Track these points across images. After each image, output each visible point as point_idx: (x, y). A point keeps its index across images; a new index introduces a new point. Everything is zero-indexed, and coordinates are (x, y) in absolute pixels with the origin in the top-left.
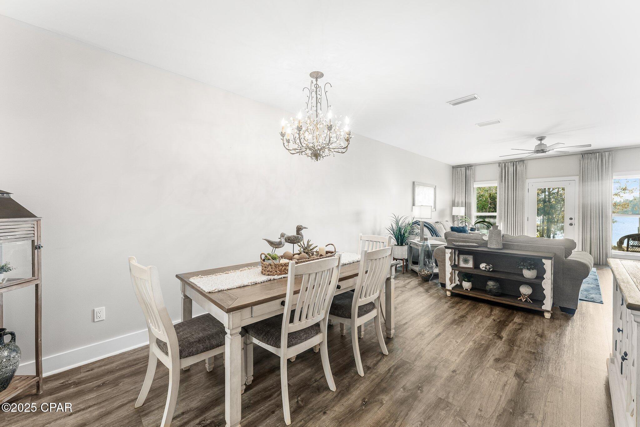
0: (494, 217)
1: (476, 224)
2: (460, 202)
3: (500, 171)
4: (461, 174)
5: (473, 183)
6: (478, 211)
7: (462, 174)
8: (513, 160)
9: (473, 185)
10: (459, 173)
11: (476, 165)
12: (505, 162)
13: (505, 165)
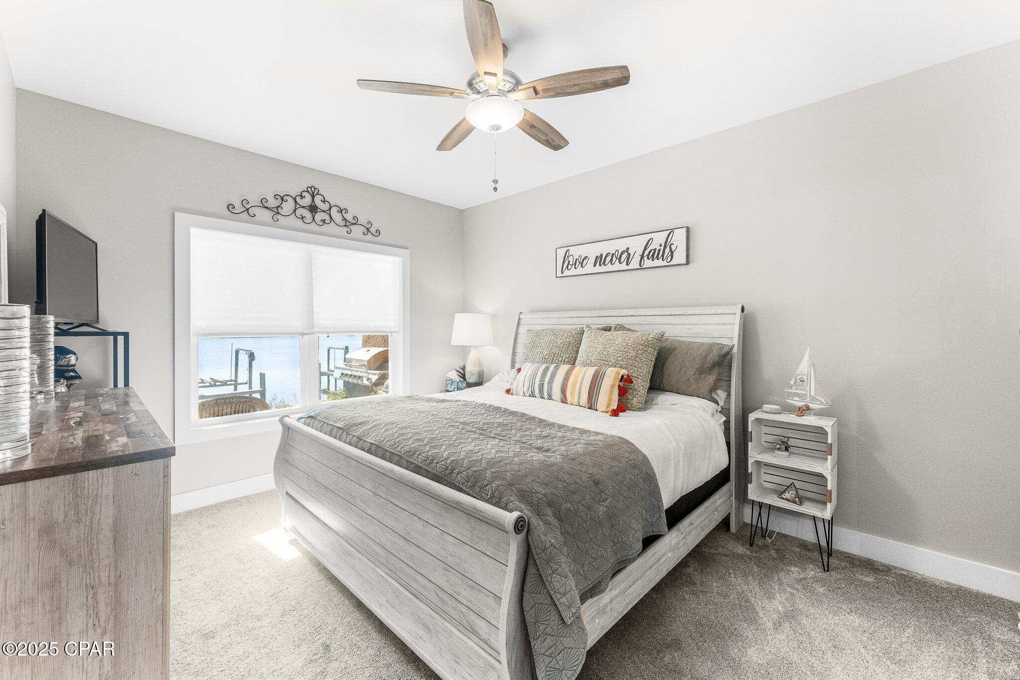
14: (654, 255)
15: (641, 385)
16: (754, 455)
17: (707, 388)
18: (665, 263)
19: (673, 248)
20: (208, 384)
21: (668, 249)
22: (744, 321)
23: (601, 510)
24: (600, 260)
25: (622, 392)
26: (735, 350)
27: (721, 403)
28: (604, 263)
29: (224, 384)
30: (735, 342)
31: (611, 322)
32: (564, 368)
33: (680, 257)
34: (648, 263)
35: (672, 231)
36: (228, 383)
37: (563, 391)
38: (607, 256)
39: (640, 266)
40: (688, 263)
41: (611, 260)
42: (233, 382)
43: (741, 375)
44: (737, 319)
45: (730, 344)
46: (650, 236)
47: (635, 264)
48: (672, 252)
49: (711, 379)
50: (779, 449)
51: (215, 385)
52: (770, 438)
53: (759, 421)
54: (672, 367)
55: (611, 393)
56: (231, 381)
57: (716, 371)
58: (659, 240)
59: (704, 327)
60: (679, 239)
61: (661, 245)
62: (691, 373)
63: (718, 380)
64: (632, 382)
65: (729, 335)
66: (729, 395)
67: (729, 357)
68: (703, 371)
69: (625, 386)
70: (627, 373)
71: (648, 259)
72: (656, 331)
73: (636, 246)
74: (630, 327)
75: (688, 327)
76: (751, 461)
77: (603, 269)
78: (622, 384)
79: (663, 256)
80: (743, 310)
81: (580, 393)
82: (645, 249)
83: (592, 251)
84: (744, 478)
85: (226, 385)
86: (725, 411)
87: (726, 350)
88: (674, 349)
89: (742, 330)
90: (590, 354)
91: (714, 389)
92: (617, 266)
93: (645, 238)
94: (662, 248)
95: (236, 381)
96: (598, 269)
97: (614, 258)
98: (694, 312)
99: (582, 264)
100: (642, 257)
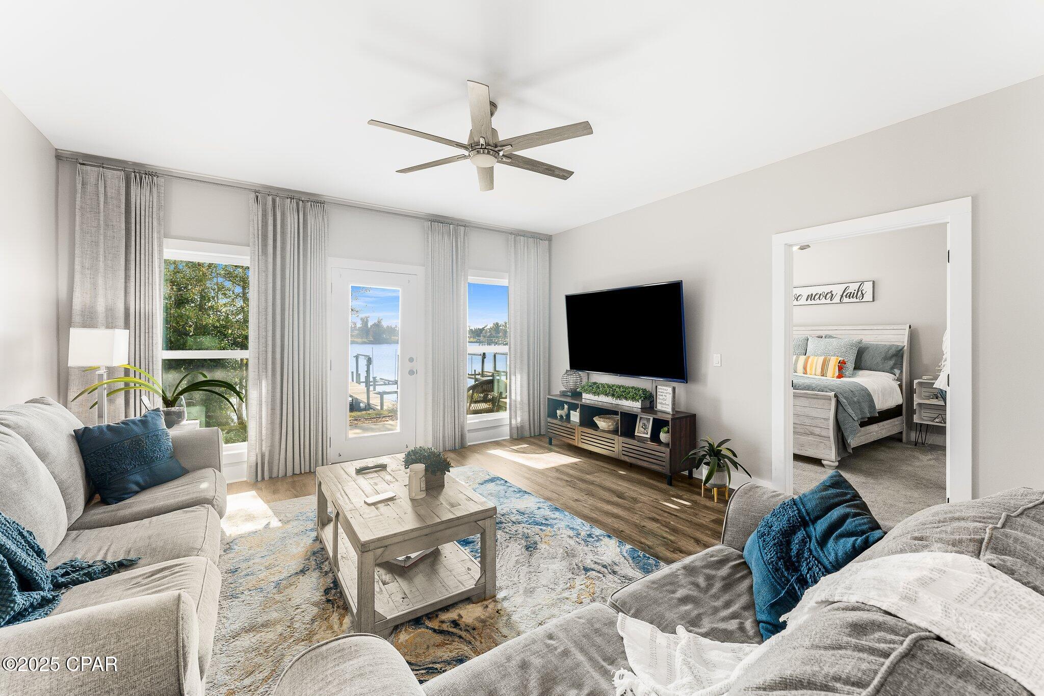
0: (243, 365)
1: (181, 393)
2: (101, 308)
3: (260, 218)
4: (106, 195)
5: (159, 238)
6: (171, 345)
7: (109, 194)
8: (297, 196)
9: (160, 246)
10: (90, 188)
11: (170, 176)
12: (274, 192)
13: (274, 201)
14: (850, 296)
15: (850, 365)
16: (917, 400)
17: (889, 367)
18: (858, 300)
19: (864, 292)
21: (860, 293)
22: (911, 334)
23: (855, 399)
24: (811, 297)
25: (840, 368)
26: (905, 348)
27: (897, 375)
28: (814, 299)
30: (906, 344)
31: (823, 333)
32: (802, 358)
33: (868, 297)
34: (845, 300)
35: (863, 282)
37: (805, 368)
38: (816, 295)
39: (840, 301)
40: (873, 301)
41: (819, 298)
43: (909, 362)
44: (907, 332)
45: (903, 345)
46: (847, 285)
47: (837, 299)
48: (863, 295)
49: (892, 363)
50: (932, 398)
52: (927, 394)
53: (920, 384)
54: (867, 357)
55: (834, 369)
57: (894, 358)
58: (853, 288)
59: (885, 336)
60: (867, 288)
61: (855, 290)
62: (879, 360)
63: (895, 364)
64: (845, 364)
65: (902, 341)
66: (902, 372)
67: (901, 352)
68: (886, 358)
69: (841, 366)
70: (842, 359)
71: (846, 297)
72: (856, 339)
73: (838, 290)
74: (835, 336)
75: (876, 336)
76: (915, 403)
77: (813, 302)
78: (839, 364)
79: (856, 296)
80: (910, 327)
81: (816, 369)
82: (844, 292)
83: (806, 292)
84: (911, 412)
86: (899, 379)
87: (900, 348)
88: (868, 348)
89: (909, 338)
90: (816, 350)
91: (892, 368)
92: (823, 301)
93: (844, 286)
94: (856, 292)
96: (809, 302)
97: (821, 297)
98: (878, 328)
99: (797, 299)
100: (842, 296)
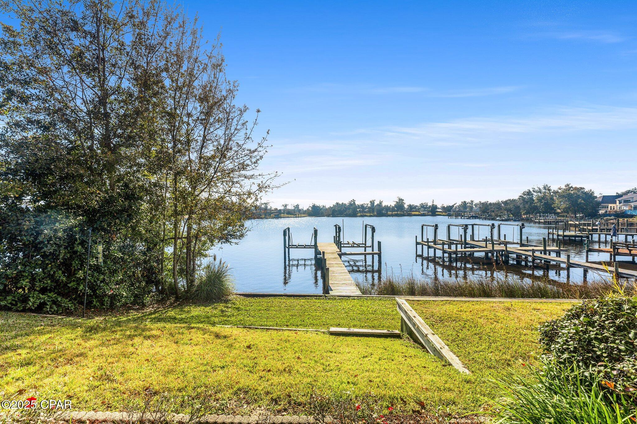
20: (350, 246)
29: (358, 246)
36: (361, 245)
42: (364, 245)
51: (354, 247)
56: (363, 244)
85: (360, 247)
95: (365, 244)
